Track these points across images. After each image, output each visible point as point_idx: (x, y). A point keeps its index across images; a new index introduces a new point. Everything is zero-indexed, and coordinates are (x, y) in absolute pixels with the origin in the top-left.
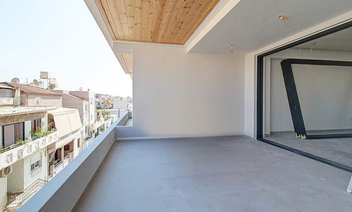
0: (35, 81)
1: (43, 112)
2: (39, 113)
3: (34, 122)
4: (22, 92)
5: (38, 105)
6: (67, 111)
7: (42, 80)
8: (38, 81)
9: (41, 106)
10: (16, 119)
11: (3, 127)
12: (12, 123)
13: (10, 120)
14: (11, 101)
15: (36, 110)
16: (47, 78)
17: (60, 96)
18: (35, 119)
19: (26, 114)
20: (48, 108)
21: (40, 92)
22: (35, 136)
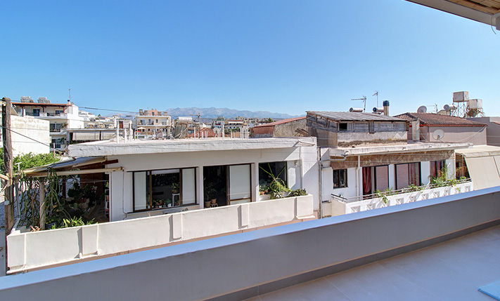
0: (446, 107)
1: (447, 151)
2: (441, 152)
3: (434, 163)
4: (422, 124)
5: (438, 141)
6: (492, 152)
7: (456, 104)
8: (451, 106)
9: (442, 142)
10: (409, 157)
11: (395, 165)
12: (406, 162)
13: (402, 158)
14: (405, 136)
15: (433, 147)
16: (463, 101)
17: (484, 125)
18: (435, 159)
19: (423, 152)
20: (452, 145)
21: (447, 122)
22: (435, 183)
